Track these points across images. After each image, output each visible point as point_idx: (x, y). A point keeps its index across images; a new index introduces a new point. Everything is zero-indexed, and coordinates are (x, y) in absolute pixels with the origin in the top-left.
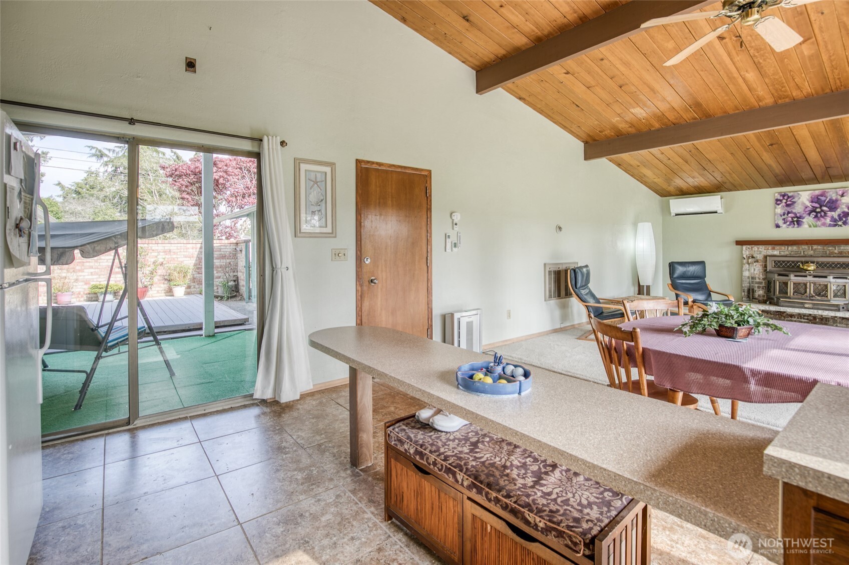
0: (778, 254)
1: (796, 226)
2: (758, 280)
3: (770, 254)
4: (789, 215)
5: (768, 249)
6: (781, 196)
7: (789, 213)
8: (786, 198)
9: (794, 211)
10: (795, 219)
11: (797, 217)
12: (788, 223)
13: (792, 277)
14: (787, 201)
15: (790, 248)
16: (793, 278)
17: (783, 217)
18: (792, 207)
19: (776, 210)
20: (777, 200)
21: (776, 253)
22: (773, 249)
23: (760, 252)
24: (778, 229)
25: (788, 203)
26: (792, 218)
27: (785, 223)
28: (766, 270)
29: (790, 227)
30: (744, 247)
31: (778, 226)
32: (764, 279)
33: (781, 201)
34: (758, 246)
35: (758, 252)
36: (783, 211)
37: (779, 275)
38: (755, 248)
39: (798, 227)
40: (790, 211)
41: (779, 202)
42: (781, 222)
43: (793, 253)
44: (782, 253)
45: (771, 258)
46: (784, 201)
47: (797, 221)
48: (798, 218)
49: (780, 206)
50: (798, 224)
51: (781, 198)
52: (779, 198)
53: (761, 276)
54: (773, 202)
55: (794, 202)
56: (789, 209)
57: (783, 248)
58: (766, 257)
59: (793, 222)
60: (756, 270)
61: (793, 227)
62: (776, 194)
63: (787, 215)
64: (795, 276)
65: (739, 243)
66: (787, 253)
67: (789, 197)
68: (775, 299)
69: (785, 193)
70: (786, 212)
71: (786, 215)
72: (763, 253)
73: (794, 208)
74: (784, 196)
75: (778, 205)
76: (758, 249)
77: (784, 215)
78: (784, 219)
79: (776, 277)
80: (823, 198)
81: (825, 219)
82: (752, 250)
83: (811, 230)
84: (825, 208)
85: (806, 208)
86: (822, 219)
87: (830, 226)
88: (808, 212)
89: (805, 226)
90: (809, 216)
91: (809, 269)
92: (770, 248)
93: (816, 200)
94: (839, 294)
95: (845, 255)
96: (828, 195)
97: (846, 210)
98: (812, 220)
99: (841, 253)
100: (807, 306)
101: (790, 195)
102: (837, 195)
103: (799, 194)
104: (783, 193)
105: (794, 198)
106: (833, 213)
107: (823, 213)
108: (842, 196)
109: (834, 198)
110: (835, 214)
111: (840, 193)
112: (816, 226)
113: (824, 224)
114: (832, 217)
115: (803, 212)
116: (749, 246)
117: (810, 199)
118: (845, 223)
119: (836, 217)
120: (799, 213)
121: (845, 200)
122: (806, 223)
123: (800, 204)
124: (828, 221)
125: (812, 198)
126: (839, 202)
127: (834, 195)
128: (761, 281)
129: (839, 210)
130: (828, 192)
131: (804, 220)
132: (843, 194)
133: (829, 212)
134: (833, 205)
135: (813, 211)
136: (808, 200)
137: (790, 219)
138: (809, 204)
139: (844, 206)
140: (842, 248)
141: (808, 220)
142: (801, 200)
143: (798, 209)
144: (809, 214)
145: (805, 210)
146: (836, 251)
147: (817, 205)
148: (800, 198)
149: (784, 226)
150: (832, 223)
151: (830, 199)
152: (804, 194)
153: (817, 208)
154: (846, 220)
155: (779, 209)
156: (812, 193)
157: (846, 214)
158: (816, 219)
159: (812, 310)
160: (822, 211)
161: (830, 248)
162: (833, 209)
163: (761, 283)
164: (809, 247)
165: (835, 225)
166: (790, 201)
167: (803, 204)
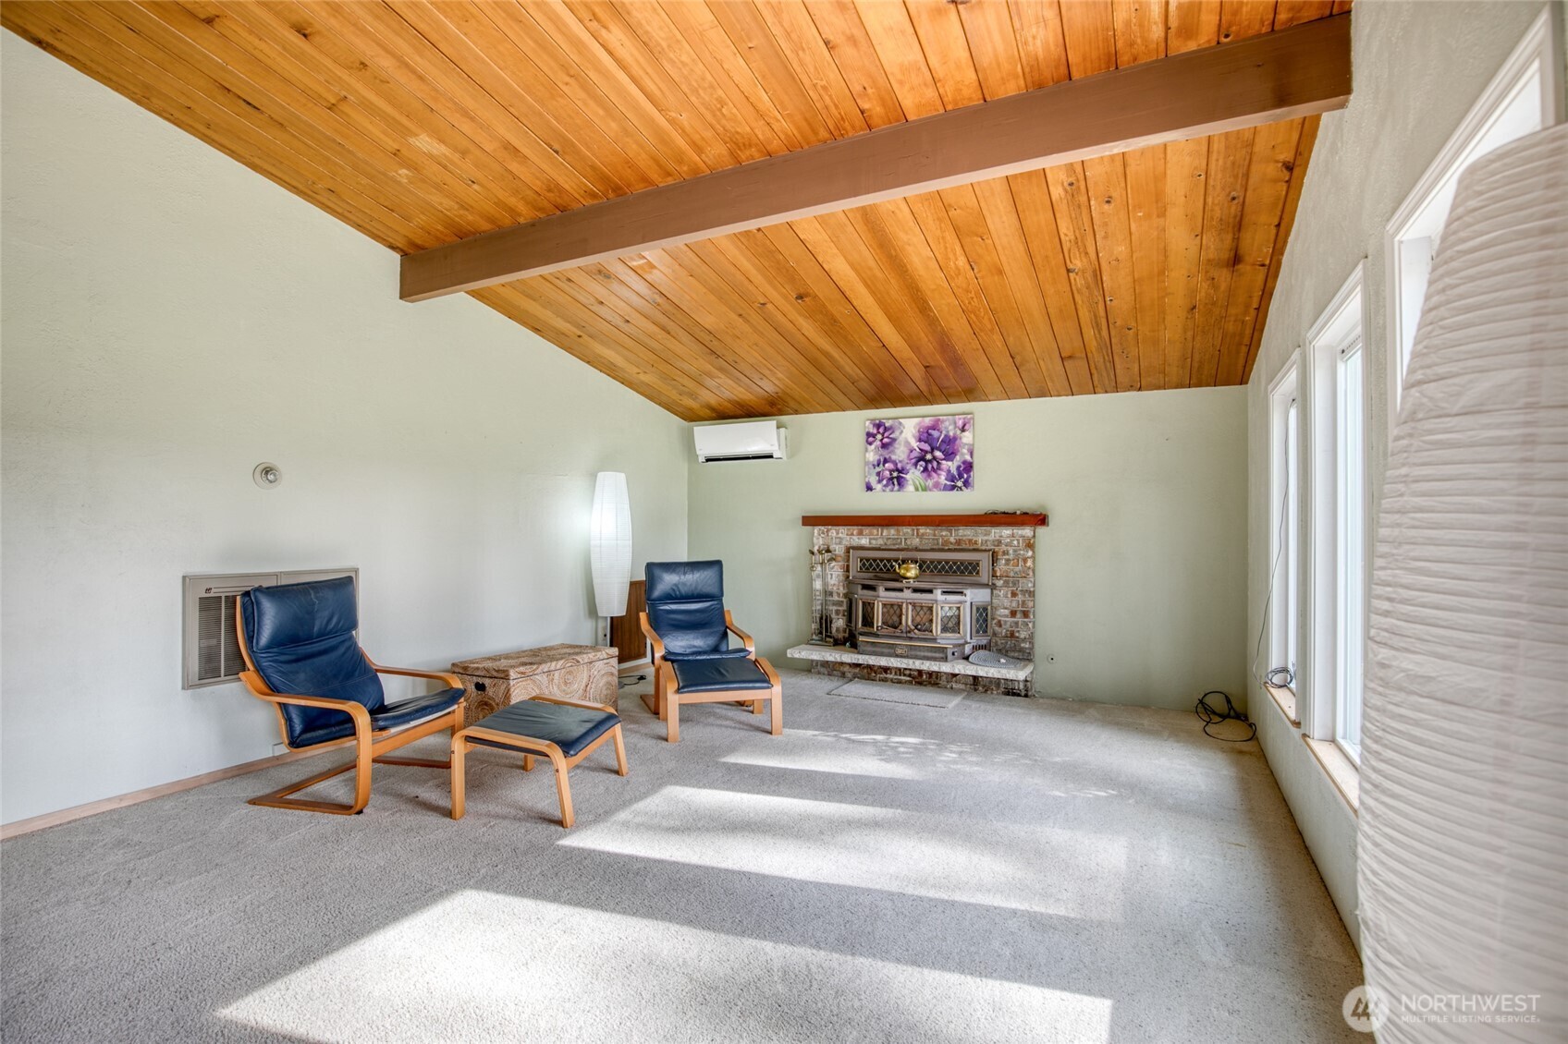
0: (868, 545)
1: (896, 487)
2: (836, 598)
3: (855, 544)
4: (887, 465)
5: (852, 534)
6: (874, 425)
7: (886, 461)
8: (881, 430)
9: (893, 457)
11: (897, 470)
12: (885, 482)
13: (882, 591)
14: (882, 435)
15: (885, 533)
16: (883, 595)
17: (878, 469)
18: (891, 448)
19: (867, 455)
20: (869, 435)
21: (864, 542)
22: (860, 533)
23: (842, 538)
24: (869, 492)
25: (886, 440)
26: (891, 471)
27: (880, 481)
28: (848, 577)
29: (888, 489)
30: (816, 530)
31: (869, 488)
32: (846, 595)
33: (874, 436)
34: (837, 528)
35: (838, 540)
36: (877, 457)
37: (864, 587)
38: (833, 531)
39: (899, 490)
40: (887, 457)
41: (871, 439)
42: (873, 480)
43: (889, 542)
44: (874, 542)
45: (855, 551)
46: (879, 437)
47: (899, 478)
48: (900, 471)
49: (873, 447)
50: (899, 484)
51: (875, 431)
52: (871, 431)
53: (841, 588)
54: (863, 438)
55: (894, 440)
56: (885, 453)
57: (875, 532)
58: (848, 550)
59: (891, 479)
60: (834, 577)
61: (892, 490)
62: (868, 423)
63: (884, 465)
64: (887, 589)
65: (809, 521)
66: (880, 542)
67: (886, 429)
68: (857, 638)
69: (880, 420)
70: (882, 460)
71: (881, 465)
72: (844, 542)
73: (893, 452)
74: (878, 426)
75: (870, 444)
76: (838, 533)
77: (878, 465)
78: (878, 474)
79: (860, 591)
80: (935, 433)
81: (939, 475)
82: (828, 535)
83: (919, 497)
84: (938, 454)
85: (912, 451)
86: (934, 474)
87: (946, 488)
88: (914, 461)
89: (910, 488)
90: (916, 468)
91: (909, 574)
92: (855, 533)
93: (926, 436)
94: (950, 625)
95: (964, 546)
96: (942, 426)
97: (968, 458)
98: (920, 475)
99: (958, 542)
100: (899, 651)
101: (887, 425)
102: (956, 427)
103: (900, 423)
104: (877, 422)
105: (893, 432)
106: (950, 463)
107: (935, 464)
108: (963, 430)
109: (951, 434)
110: (952, 466)
111: (960, 423)
112: (925, 489)
113: (936, 485)
114: (949, 471)
115: (906, 461)
116: (822, 528)
117: (917, 434)
118: (966, 484)
119: (954, 471)
120: (900, 462)
121: (967, 438)
122: (910, 482)
123: (903, 443)
124: (943, 479)
125: (919, 431)
126: (958, 442)
127: (951, 427)
128: (841, 599)
129: (958, 458)
130: (943, 422)
131: (908, 477)
132: (964, 426)
133: (944, 462)
134: (949, 447)
135: (922, 458)
136: (914, 436)
137: (888, 473)
138: (915, 444)
139: (965, 451)
140: (961, 532)
141: (914, 475)
142: (903, 435)
143: (900, 454)
144: (916, 464)
145: (909, 456)
146: (952, 540)
147: (927, 447)
148: (902, 432)
149: (879, 487)
150: (948, 483)
151: (946, 436)
152: (908, 423)
153: (926, 452)
154: (969, 477)
155: (872, 454)
156: (920, 423)
157: (968, 467)
158: (925, 474)
159: (905, 661)
160: (934, 458)
161: (944, 533)
162: (950, 455)
163: (840, 603)
164: (913, 530)
165: (953, 488)
166: (887, 437)
167: (907, 443)
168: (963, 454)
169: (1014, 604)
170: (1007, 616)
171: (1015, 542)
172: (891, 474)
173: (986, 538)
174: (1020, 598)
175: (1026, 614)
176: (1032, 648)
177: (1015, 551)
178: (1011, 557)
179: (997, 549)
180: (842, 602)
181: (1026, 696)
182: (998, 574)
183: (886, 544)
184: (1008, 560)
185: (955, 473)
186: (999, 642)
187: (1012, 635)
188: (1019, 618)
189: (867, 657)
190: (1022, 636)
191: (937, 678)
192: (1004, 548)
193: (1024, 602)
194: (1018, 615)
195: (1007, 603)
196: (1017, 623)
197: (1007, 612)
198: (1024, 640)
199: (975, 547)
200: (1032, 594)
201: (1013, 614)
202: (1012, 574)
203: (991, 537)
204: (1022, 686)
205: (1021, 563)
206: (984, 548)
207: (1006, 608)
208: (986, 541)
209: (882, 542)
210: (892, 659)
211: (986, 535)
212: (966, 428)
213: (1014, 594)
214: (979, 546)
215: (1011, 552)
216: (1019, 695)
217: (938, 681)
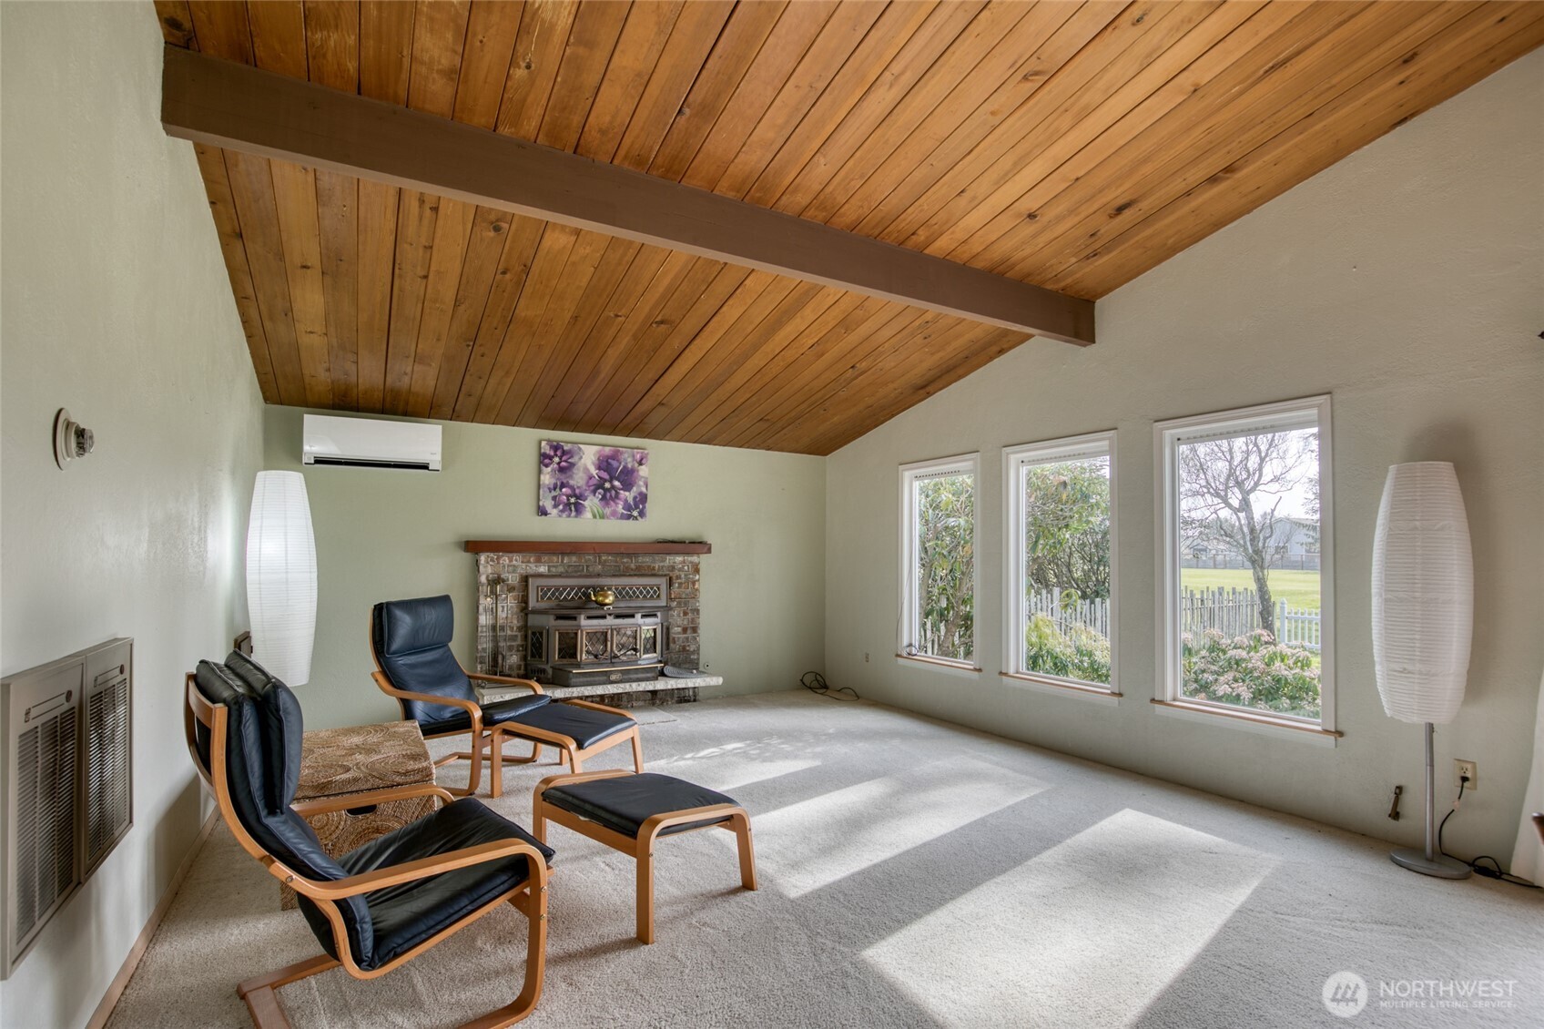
0: (547, 573)
1: (573, 514)
2: (509, 633)
3: (532, 572)
4: (564, 490)
5: (529, 562)
6: (552, 447)
7: (563, 485)
8: (559, 453)
9: (571, 482)
10: (573, 500)
11: (575, 496)
12: (561, 507)
13: (583, 622)
14: (561, 460)
15: (566, 559)
16: (585, 623)
17: (554, 493)
18: (569, 473)
19: (542, 477)
20: (544, 456)
21: (543, 569)
22: (538, 561)
23: (511, 568)
24: (542, 517)
25: (563, 464)
26: (568, 496)
27: (555, 506)
28: (526, 608)
29: (564, 515)
30: (483, 558)
31: (542, 512)
32: (520, 629)
33: (551, 458)
34: (510, 555)
36: (553, 481)
37: (559, 617)
38: (505, 560)
39: (576, 517)
40: (565, 481)
41: (547, 461)
42: (547, 503)
43: (570, 570)
44: (554, 569)
45: (535, 579)
46: (556, 460)
47: (576, 504)
48: (577, 497)
49: (549, 469)
50: (577, 510)
51: (552, 453)
52: (548, 452)
53: (515, 622)
54: (532, 458)
55: (572, 465)
56: (563, 478)
57: (555, 559)
58: (525, 579)
59: (568, 505)
60: (507, 608)
61: (569, 516)
62: (543, 443)
63: (561, 490)
64: (589, 618)
65: (474, 547)
66: (561, 569)
67: (564, 453)
68: (550, 671)
69: (558, 442)
70: (559, 484)
71: (558, 490)
72: (519, 570)
73: (571, 477)
74: (556, 447)
75: (547, 466)
76: (511, 561)
77: (555, 489)
78: (554, 498)
79: (550, 621)
80: (615, 463)
81: (617, 504)
82: (498, 563)
83: (595, 524)
84: (617, 483)
85: (591, 478)
86: (612, 503)
87: (624, 517)
88: (592, 488)
89: (588, 515)
90: (594, 495)
91: (607, 601)
92: (532, 560)
93: (605, 464)
94: (648, 646)
95: (643, 572)
96: (622, 458)
97: (644, 490)
98: (598, 503)
99: (638, 568)
100: (613, 677)
101: (565, 448)
102: (634, 460)
103: (580, 449)
104: (555, 443)
105: (572, 457)
106: (627, 493)
107: (613, 492)
108: (640, 463)
109: (630, 466)
110: (629, 496)
111: (638, 457)
112: (602, 517)
113: (614, 514)
114: (626, 501)
115: (584, 487)
116: (492, 555)
117: (597, 462)
118: (642, 514)
119: (631, 501)
120: (578, 487)
121: (643, 471)
122: (588, 509)
123: (581, 469)
124: (620, 508)
125: (599, 459)
126: (635, 474)
127: (629, 460)
128: (514, 633)
129: (635, 489)
130: (622, 453)
131: (586, 503)
132: (641, 460)
133: (622, 492)
134: (628, 478)
135: (600, 486)
136: (593, 464)
137: (565, 497)
138: (594, 472)
139: (641, 483)
140: (640, 559)
141: (592, 503)
142: (583, 460)
143: (578, 479)
144: (594, 492)
145: (588, 482)
146: (633, 566)
147: (606, 476)
148: (581, 458)
149: (555, 512)
150: (625, 512)
151: (625, 467)
152: (589, 450)
153: (605, 481)
154: (644, 507)
155: (548, 476)
156: (600, 451)
157: (643, 498)
158: (603, 503)
159: (622, 685)
160: (613, 487)
161: (625, 560)
162: (627, 486)
163: (513, 638)
164: (596, 557)
165: (629, 517)
166: (566, 461)
167: (586, 470)
168: (639, 486)
169: (685, 622)
170: (679, 633)
171: (686, 568)
172: (568, 500)
173: (662, 564)
174: (690, 616)
175: (695, 630)
176: (698, 659)
177: (685, 575)
178: (683, 580)
179: (671, 574)
180: (516, 636)
181: (695, 701)
182: (673, 596)
183: (567, 572)
184: (680, 584)
185: (632, 503)
186: (674, 657)
187: (684, 648)
188: (689, 634)
189: (583, 688)
190: (692, 649)
191: (618, 700)
192: (677, 573)
193: (693, 619)
194: (689, 631)
195: (679, 621)
196: (687, 638)
197: (679, 629)
198: (693, 652)
199: (653, 572)
200: (698, 611)
201: (685, 630)
202: (684, 596)
203: (667, 563)
204: (691, 693)
205: (690, 586)
206: (661, 573)
207: (678, 626)
208: (662, 567)
209: (562, 570)
210: (609, 686)
211: (662, 561)
212: (643, 462)
213: (685, 614)
214: (656, 572)
215: (683, 576)
216: (689, 701)
217: (620, 703)
